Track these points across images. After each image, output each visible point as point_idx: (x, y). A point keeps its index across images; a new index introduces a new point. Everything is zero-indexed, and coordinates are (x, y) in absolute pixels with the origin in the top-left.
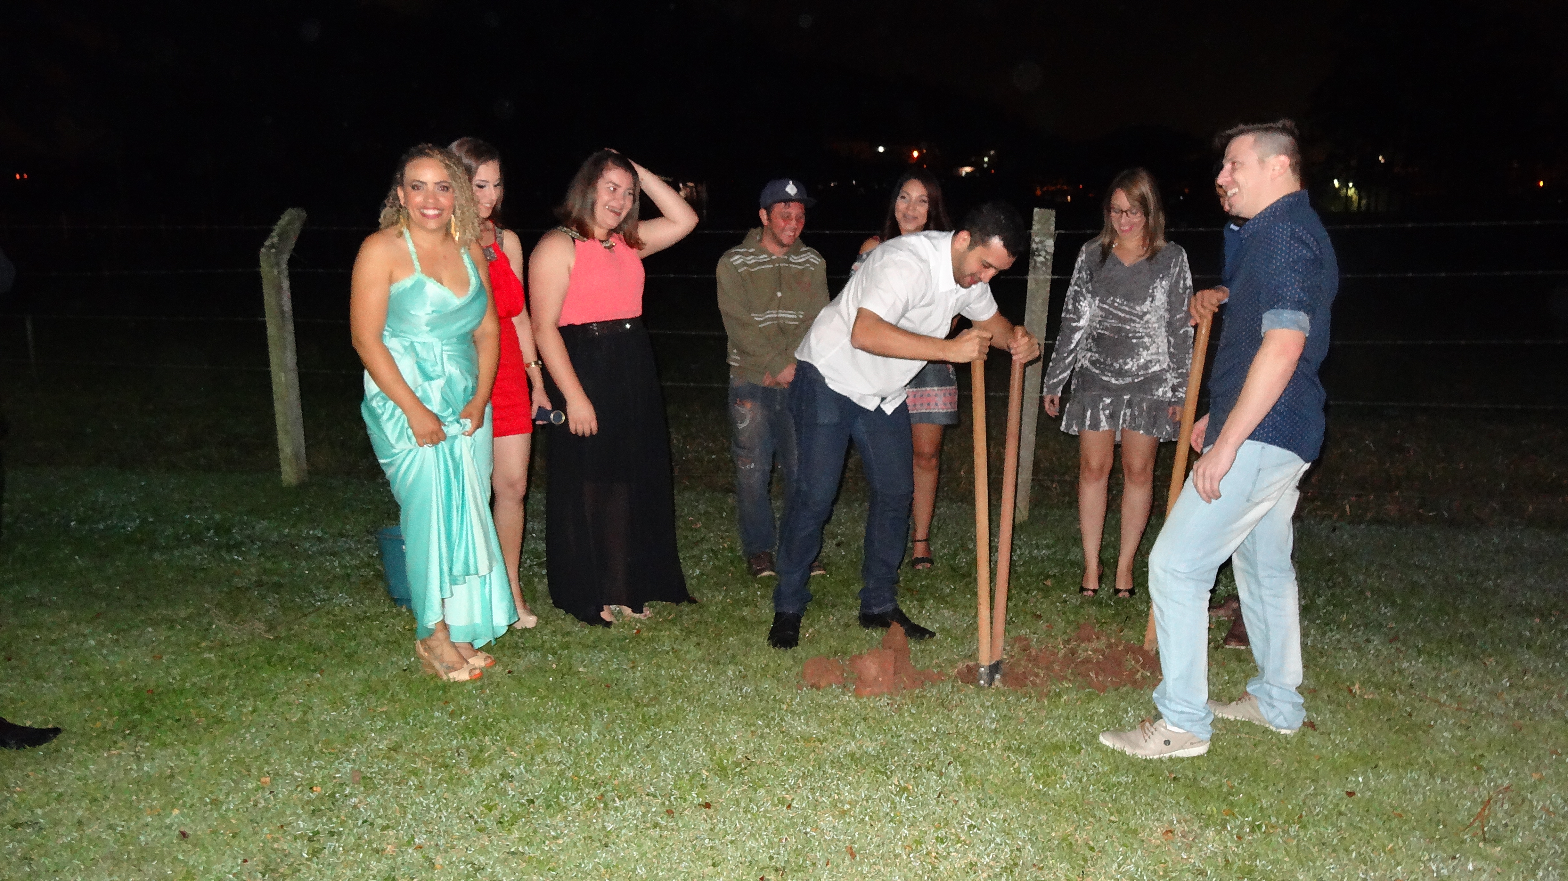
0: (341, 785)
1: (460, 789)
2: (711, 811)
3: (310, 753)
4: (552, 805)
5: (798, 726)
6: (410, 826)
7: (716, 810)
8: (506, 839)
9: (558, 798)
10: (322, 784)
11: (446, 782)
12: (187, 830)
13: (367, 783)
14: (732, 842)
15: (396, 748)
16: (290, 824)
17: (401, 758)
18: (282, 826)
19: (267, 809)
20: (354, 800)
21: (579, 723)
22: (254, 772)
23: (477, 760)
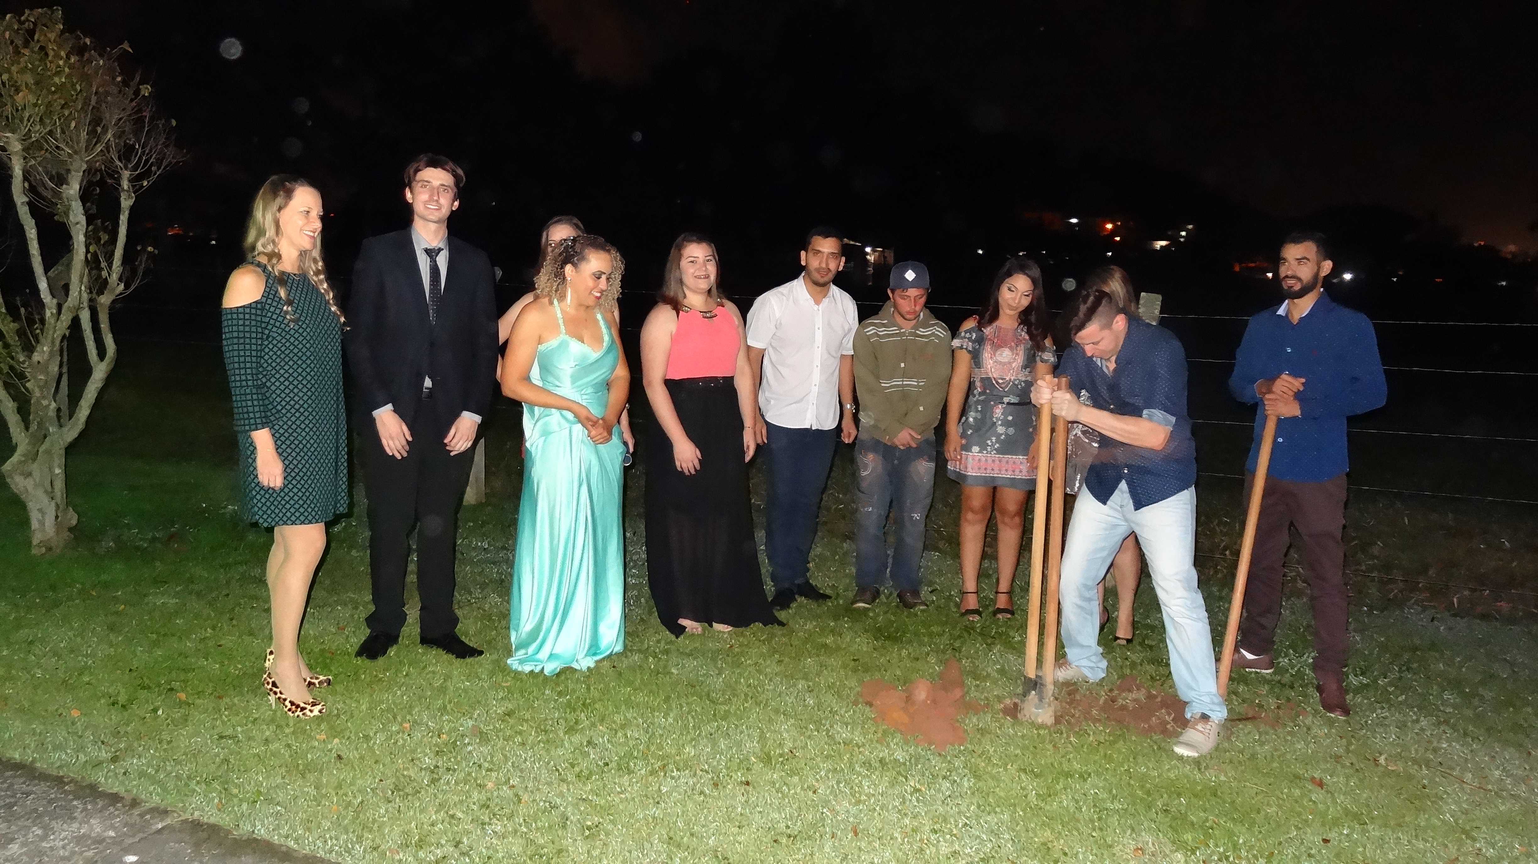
0: (462, 736)
1: (553, 748)
2: (750, 788)
3: (443, 710)
4: (624, 768)
5: (842, 733)
6: (508, 771)
7: (754, 787)
8: (581, 790)
9: (628, 763)
10: (449, 733)
11: (544, 743)
12: (342, 754)
13: (484, 738)
14: (760, 812)
15: (509, 714)
16: (419, 759)
17: (512, 721)
18: (413, 760)
19: (403, 746)
20: (470, 748)
21: (659, 710)
22: (399, 719)
23: (571, 730)
